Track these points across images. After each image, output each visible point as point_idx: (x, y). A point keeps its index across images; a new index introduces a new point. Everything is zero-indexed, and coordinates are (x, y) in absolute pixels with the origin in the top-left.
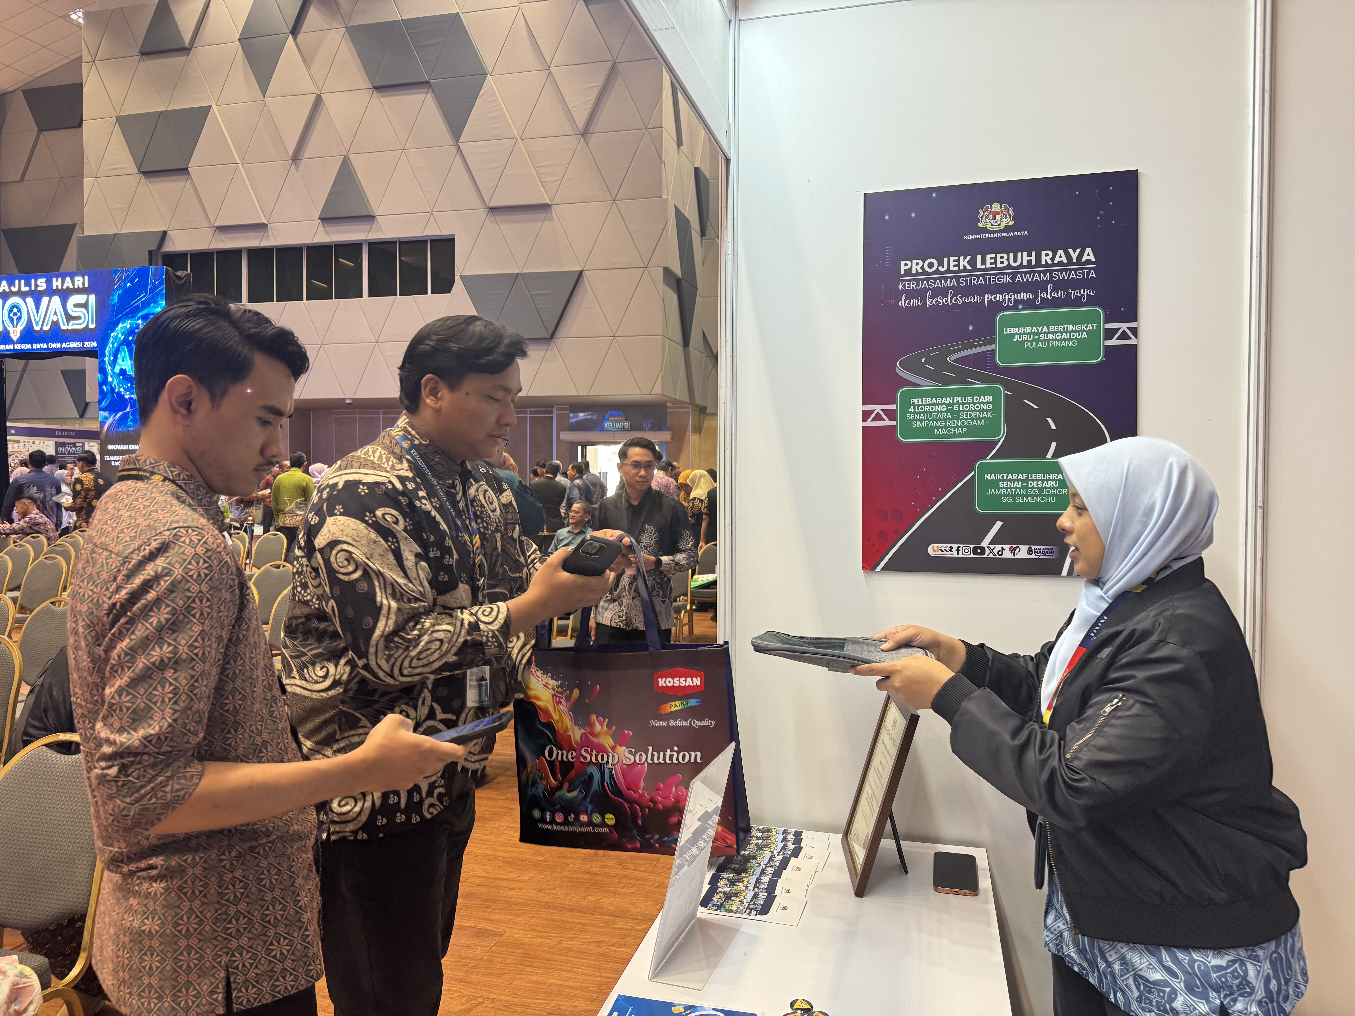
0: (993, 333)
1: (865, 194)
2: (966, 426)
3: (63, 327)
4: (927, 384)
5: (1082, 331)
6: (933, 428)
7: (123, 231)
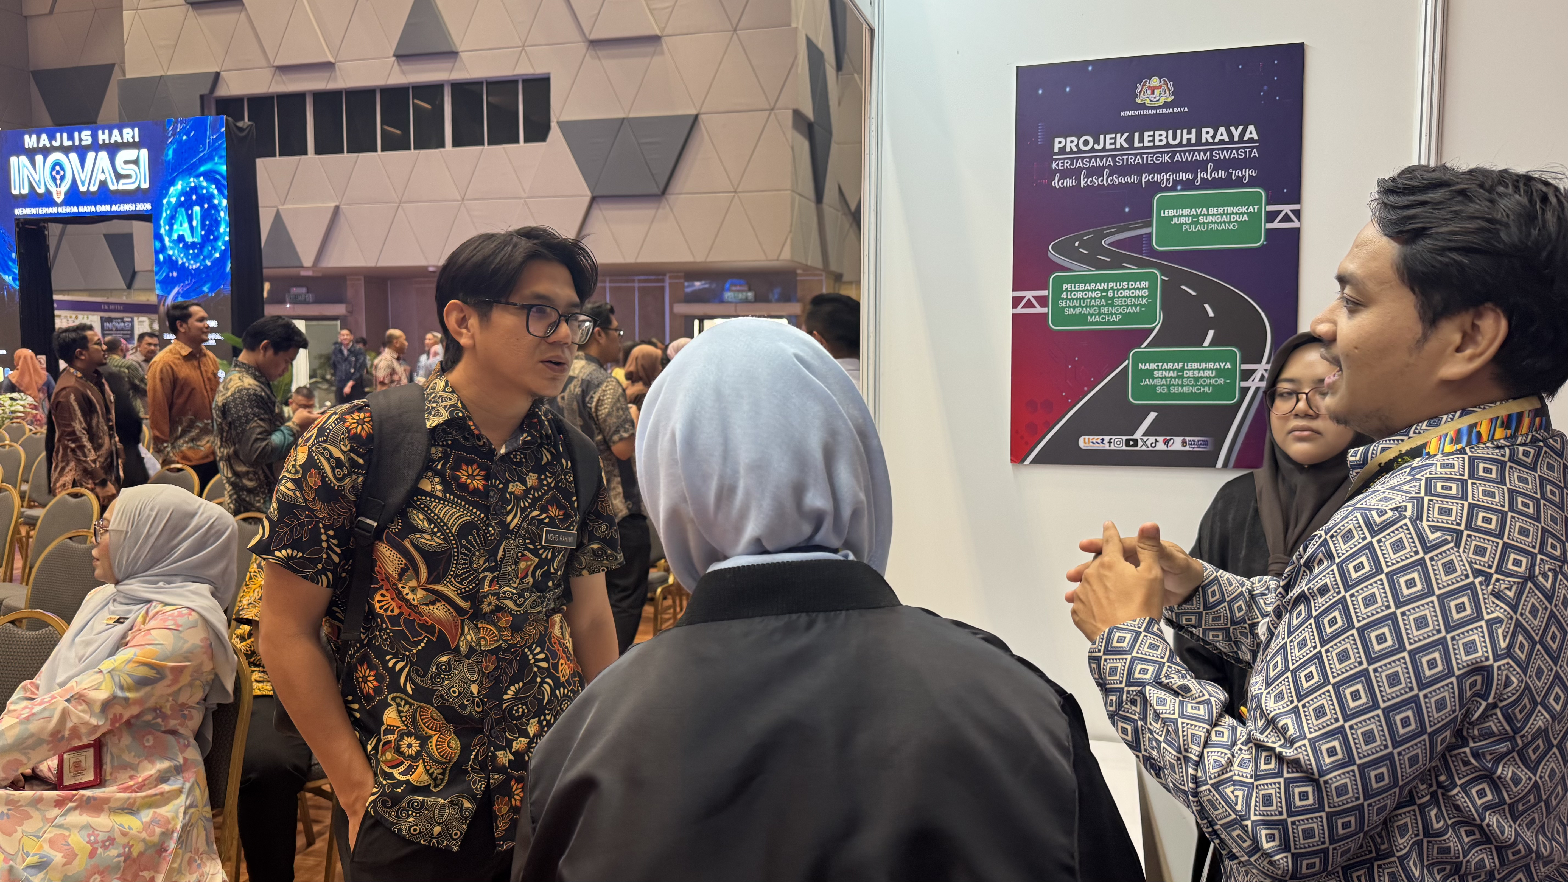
0: (1151, 216)
1: (1017, 67)
2: (1121, 313)
3: (112, 187)
4: (1081, 269)
5: (1243, 214)
6: (1086, 316)
7: (169, 73)
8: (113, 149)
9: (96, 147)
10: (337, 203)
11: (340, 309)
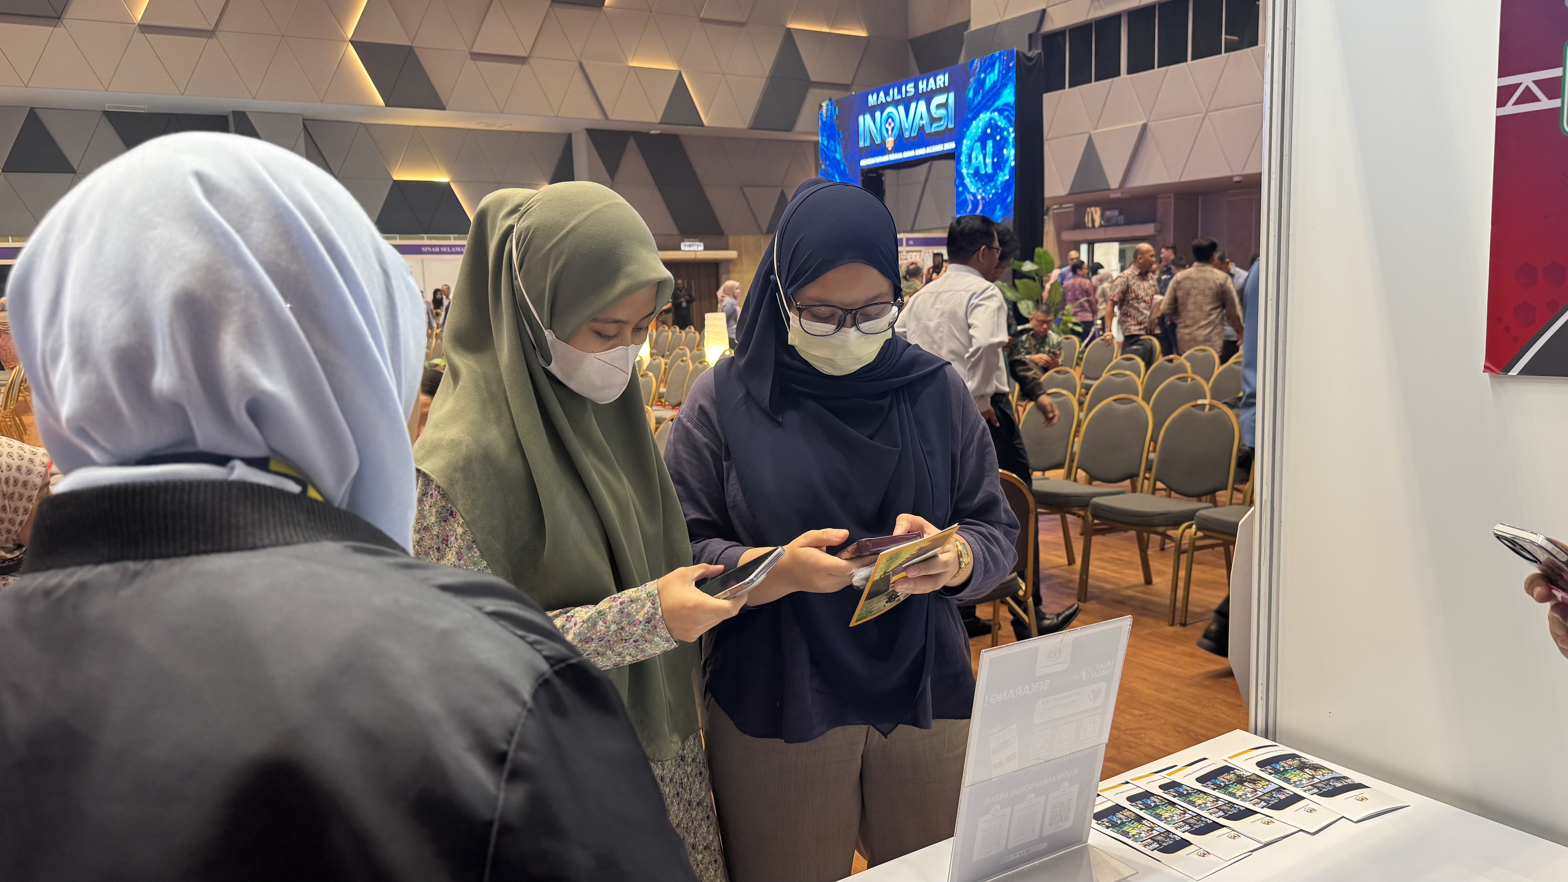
3: (928, 131)
7: (1006, 18)
8: (928, 97)
9: (917, 97)
10: (1145, 121)
11: (1148, 229)
